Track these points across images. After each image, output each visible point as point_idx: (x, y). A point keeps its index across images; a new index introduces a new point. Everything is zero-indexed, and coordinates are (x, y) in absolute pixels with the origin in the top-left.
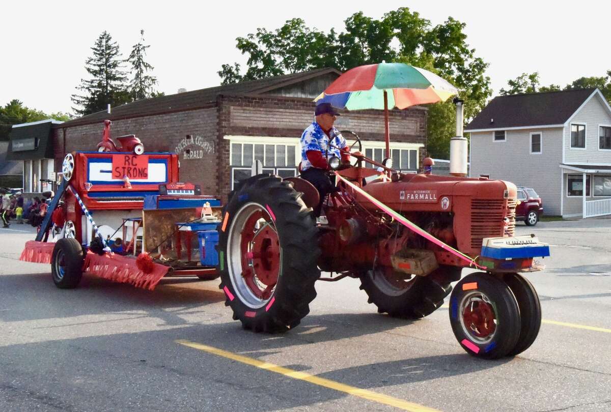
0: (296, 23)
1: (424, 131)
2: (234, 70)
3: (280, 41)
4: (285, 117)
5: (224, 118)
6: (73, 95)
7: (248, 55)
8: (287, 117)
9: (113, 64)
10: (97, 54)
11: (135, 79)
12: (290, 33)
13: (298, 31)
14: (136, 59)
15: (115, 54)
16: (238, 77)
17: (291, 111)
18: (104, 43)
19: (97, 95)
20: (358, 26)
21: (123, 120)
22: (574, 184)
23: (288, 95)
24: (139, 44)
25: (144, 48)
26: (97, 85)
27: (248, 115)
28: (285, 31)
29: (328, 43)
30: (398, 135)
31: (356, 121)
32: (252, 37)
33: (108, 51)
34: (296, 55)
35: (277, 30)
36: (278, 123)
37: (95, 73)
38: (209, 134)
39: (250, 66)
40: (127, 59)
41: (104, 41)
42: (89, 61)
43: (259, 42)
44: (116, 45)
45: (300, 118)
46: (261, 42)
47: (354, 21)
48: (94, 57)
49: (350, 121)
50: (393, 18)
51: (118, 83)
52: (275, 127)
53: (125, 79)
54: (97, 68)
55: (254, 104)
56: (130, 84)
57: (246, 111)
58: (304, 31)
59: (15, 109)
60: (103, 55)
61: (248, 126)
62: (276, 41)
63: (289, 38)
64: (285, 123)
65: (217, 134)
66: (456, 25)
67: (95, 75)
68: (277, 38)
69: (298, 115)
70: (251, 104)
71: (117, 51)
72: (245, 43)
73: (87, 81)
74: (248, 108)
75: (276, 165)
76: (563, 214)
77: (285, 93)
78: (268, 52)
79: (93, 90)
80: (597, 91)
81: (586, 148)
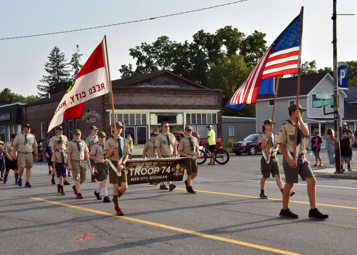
0: (164, 39)
1: (220, 103)
2: (128, 68)
3: (155, 50)
4: (140, 98)
5: (106, 100)
6: (38, 86)
7: (136, 59)
8: (141, 98)
9: (61, 66)
10: (51, 60)
11: (74, 74)
12: (160, 45)
13: (165, 43)
14: (74, 62)
15: (62, 60)
16: (131, 72)
17: (143, 95)
18: (55, 54)
19: (53, 85)
20: (201, 38)
21: (55, 102)
22: (315, 129)
23: (141, 86)
24: (76, 54)
25: (79, 56)
26: (52, 79)
27: (119, 98)
28: (157, 44)
29: (184, 49)
30: (205, 106)
31: (180, 99)
32: (138, 48)
33: (58, 59)
34: (165, 58)
35: (153, 43)
36: (136, 102)
37: (51, 72)
38: (99, 109)
39: (138, 65)
40: (69, 63)
41: (55, 52)
42: (47, 65)
43: (143, 51)
44: (62, 55)
45: (148, 98)
46: (144, 51)
47: (198, 36)
48: (50, 62)
49: (177, 99)
50: (222, 33)
51: (65, 77)
52: (134, 104)
53: (69, 75)
54: (52, 69)
55: (122, 92)
56: (72, 78)
57: (118, 96)
58: (169, 44)
59: (5, 94)
60: (55, 61)
61: (119, 104)
62: (153, 50)
63: (160, 48)
64: (140, 102)
65: (103, 109)
66: (260, 35)
67: (51, 73)
68: (153, 48)
69: (147, 97)
70: (120, 92)
71: (63, 59)
72: (134, 52)
73: (46, 77)
74: (119, 94)
75: (135, 125)
76: (309, 147)
77: (140, 85)
78: (148, 57)
79: (50, 82)
80: (328, 74)
81: (322, 108)
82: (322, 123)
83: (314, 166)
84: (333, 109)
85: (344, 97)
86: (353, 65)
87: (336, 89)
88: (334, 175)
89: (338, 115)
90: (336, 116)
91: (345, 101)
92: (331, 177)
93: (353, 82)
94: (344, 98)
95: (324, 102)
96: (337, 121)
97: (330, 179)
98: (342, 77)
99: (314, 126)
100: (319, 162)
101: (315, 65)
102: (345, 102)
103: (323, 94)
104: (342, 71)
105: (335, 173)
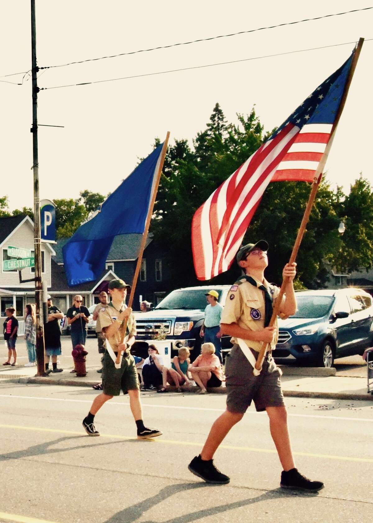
22: (6, 305)
80: (27, 218)
81: (18, 272)
82: (18, 295)
83: (4, 365)
84: (34, 273)
85: (51, 254)
86: (65, 205)
87: (37, 242)
88: (34, 378)
89: (42, 284)
90: (39, 285)
91: (52, 261)
92: (31, 382)
93: (65, 231)
94: (52, 256)
95: (19, 262)
96: (40, 293)
97: (29, 385)
98: (47, 223)
99: (6, 299)
100: (12, 358)
101: (8, 202)
102: (54, 263)
103: (19, 250)
104: (47, 213)
105: (36, 376)
